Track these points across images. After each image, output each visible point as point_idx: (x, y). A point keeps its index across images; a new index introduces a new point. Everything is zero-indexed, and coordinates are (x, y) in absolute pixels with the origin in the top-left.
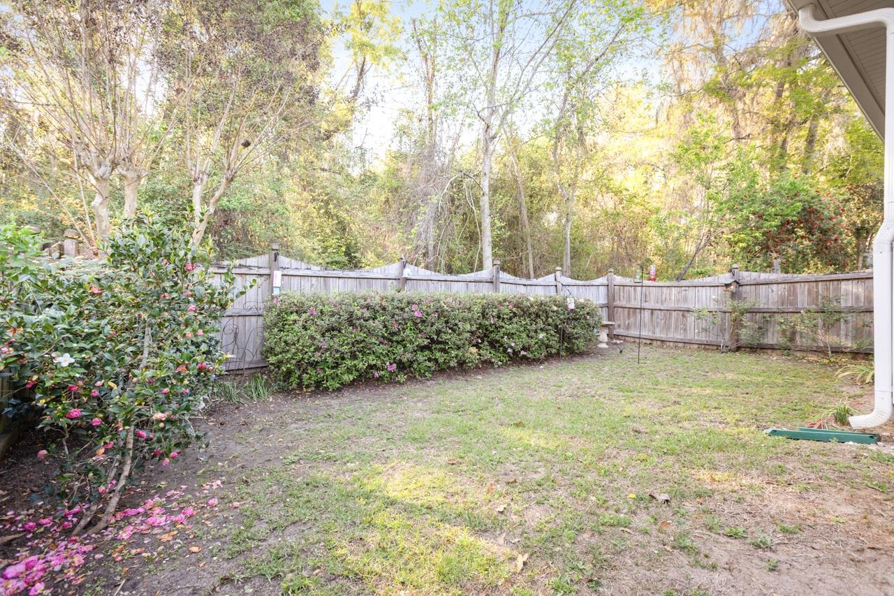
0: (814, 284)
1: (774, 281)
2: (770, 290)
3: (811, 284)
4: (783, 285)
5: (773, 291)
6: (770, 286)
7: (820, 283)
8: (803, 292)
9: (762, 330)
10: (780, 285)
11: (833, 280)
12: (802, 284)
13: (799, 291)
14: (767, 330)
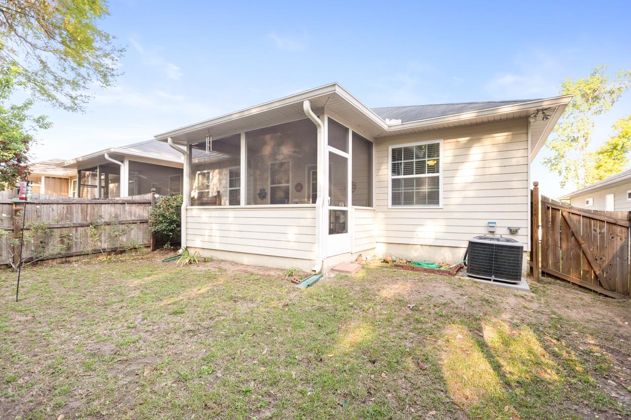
0: (85, 206)
1: (56, 202)
2: (51, 210)
3: (83, 205)
4: (62, 206)
5: (53, 210)
6: (51, 205)
7: (89, 205)
8: (77, 212)
9: (43, 244)
10: (59, 206)
11: (97, 204)
12: (77, 205)
13: (74, 211)
14: (48, 244)
